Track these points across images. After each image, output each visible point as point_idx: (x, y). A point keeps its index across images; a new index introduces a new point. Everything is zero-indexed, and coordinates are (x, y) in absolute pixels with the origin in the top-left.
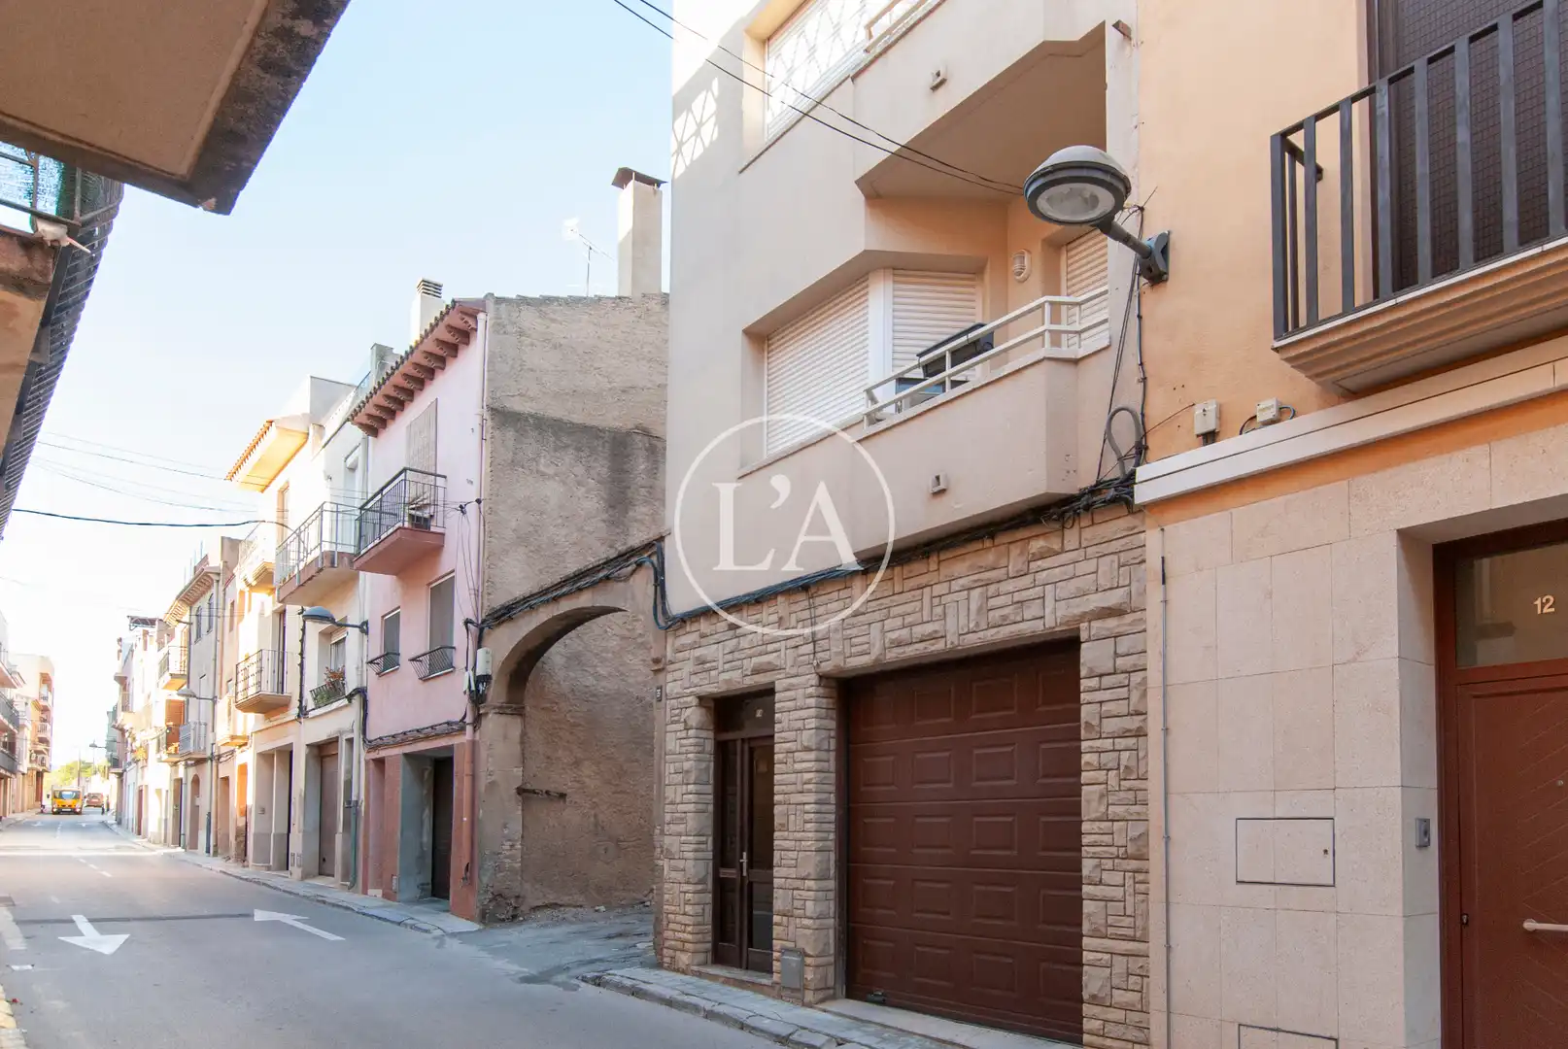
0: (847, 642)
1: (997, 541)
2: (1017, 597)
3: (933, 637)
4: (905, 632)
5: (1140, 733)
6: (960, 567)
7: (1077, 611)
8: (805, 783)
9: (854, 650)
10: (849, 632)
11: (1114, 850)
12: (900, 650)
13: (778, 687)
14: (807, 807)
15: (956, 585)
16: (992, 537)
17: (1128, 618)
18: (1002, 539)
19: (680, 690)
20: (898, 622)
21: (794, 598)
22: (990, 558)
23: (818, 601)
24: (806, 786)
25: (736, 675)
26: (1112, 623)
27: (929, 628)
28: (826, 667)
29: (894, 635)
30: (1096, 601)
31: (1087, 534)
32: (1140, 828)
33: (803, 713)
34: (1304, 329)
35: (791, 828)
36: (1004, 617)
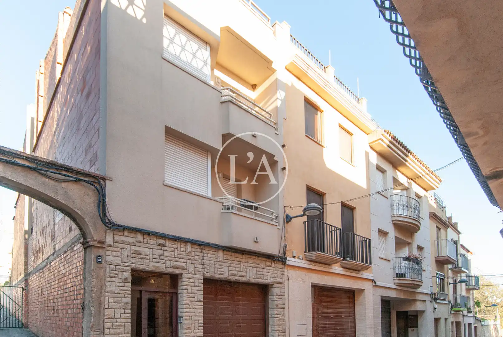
0: (216, 269)
1: (259, 258)
2: (263, 273)
3: (243, 276)
4: (236, 272)
5: (284, 308)
6: (251, 261)
7: (275, 281)
8: (200, 313)
9: (218, 272)
10: (217, 266)
11: (280, 331)
12: (233, 277)
13: (184, 275)
14: (199, 321)
15: (250, 265)
16: (258, 257)
17: (282, 285)
18: (260, 258)
19: (120, 263)
20: (234, 269)
21: (195, 246)
22: (258, 262)
23: (205, 251)
24: (199, 314)
25: (163, 266)
26: (280, 285)
27: (243, 274)
28: (208, 275)
29: (231, 272)
30: (278, 280)
31: (276, 265)
32: (284, 327)
33: (198, 288)
34: (307, 252)
35: (193, 328)
36: (261, 277)
